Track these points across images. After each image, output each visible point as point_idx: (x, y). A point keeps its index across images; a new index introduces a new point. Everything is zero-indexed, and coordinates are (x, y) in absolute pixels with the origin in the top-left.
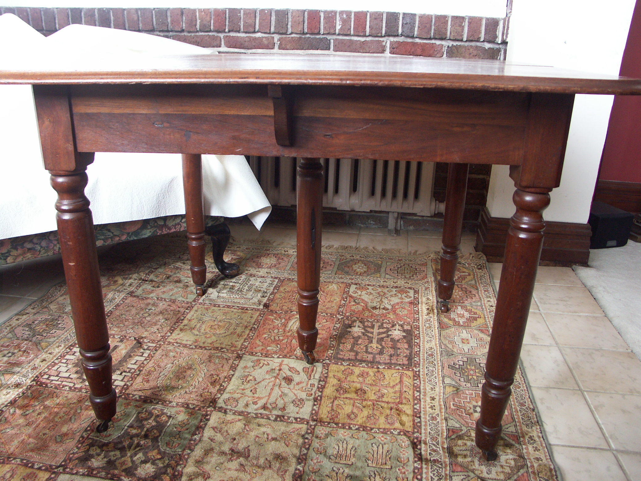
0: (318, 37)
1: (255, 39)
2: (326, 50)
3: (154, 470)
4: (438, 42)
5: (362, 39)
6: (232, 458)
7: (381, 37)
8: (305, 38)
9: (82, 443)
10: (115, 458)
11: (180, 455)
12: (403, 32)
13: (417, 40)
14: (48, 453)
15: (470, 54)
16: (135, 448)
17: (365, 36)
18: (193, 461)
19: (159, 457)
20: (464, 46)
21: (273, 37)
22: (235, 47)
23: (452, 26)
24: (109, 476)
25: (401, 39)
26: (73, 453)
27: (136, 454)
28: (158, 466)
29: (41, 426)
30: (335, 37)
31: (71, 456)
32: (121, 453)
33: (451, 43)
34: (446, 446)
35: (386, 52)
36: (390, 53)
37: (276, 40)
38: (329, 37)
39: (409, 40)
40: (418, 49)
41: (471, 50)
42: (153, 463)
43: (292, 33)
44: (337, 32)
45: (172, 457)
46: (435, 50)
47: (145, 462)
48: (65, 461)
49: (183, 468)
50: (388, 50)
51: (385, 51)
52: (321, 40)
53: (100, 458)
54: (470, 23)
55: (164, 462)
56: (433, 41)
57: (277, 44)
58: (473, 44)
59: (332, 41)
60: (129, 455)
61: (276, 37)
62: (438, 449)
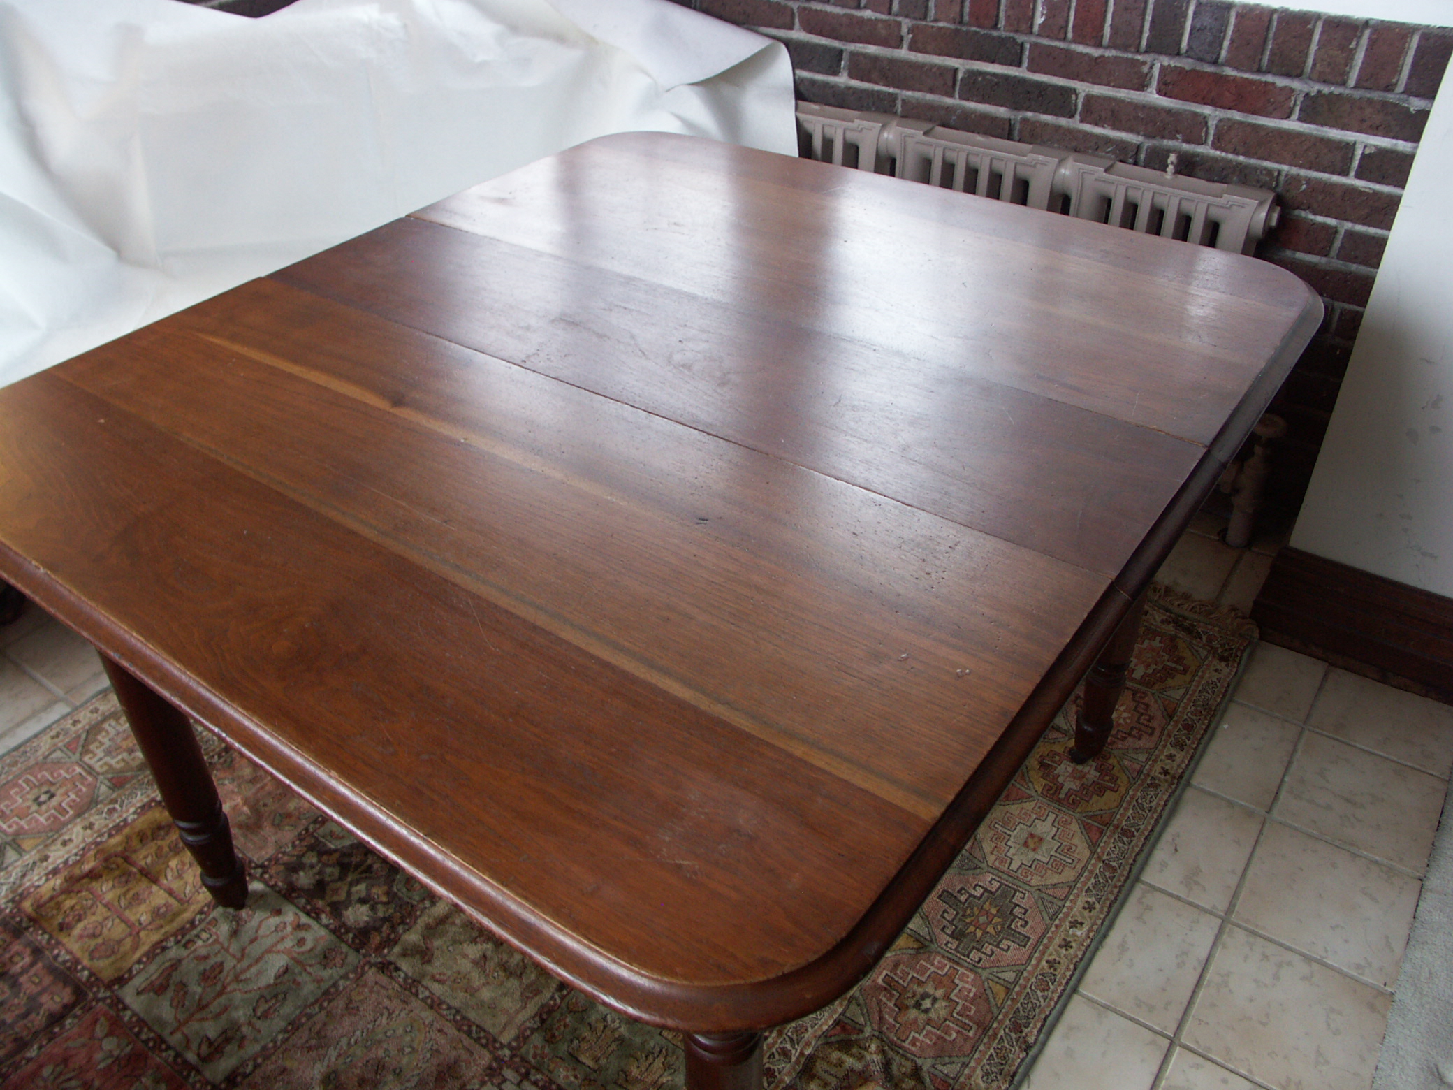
0: (995, 33)
1: (862, 21)
2: (1011, 65)
3: (366, 918)
4: (1281, 82)
5: (1095, 52)
6: (478, 939)
7: (1138, 52)
8: (967, 32)
9: (301, 840)
10: (329, 880)
11: (412, 906)
12: (1190, 47)
13: (1229, 72)
14: (256, 839)
15: (1363, 121)
16: (362, 873)
17: (1099, 45)
18: (423, 925)
19: (384, 899)
20: (1349, 99)
21: (899, 24)
22: (821, 34)
23: (1321, 45)
24: (309, 907)
25: (1186, 64)
26: (284, 853)
27: (358, 882)
28: (376, 913)
29: (267, 788)
30: (1033, 39)
31: (280, 855)
32: (340, 873)
33: (1315, 88)
34: (807, 1052)
35: (1150, 90)
36: (1159, 92)
37: (904, 30)
38: (1020, 38)
39: (1209, 69)
40: (1227, 94)
41: (1368, 111)
42: (373, 908)
43: (936, 20)
44: (1036, 29)
45: (401, 907)
46: (1269, 101)
47: (363, 901)
48: (269, 860)
49: (405, 931)
50: (1154, 83)
51: (1147, 86)
52: (1002, 41)
53: (311, 873)
54: (1372, 43)
55: (387, 910)
56: (1269, 78)
57: (908, 38)
58: (1376, 95)
59: (1027, 46)
60: (349, 879)
61: (906, 24)
62: (793, 1052)
